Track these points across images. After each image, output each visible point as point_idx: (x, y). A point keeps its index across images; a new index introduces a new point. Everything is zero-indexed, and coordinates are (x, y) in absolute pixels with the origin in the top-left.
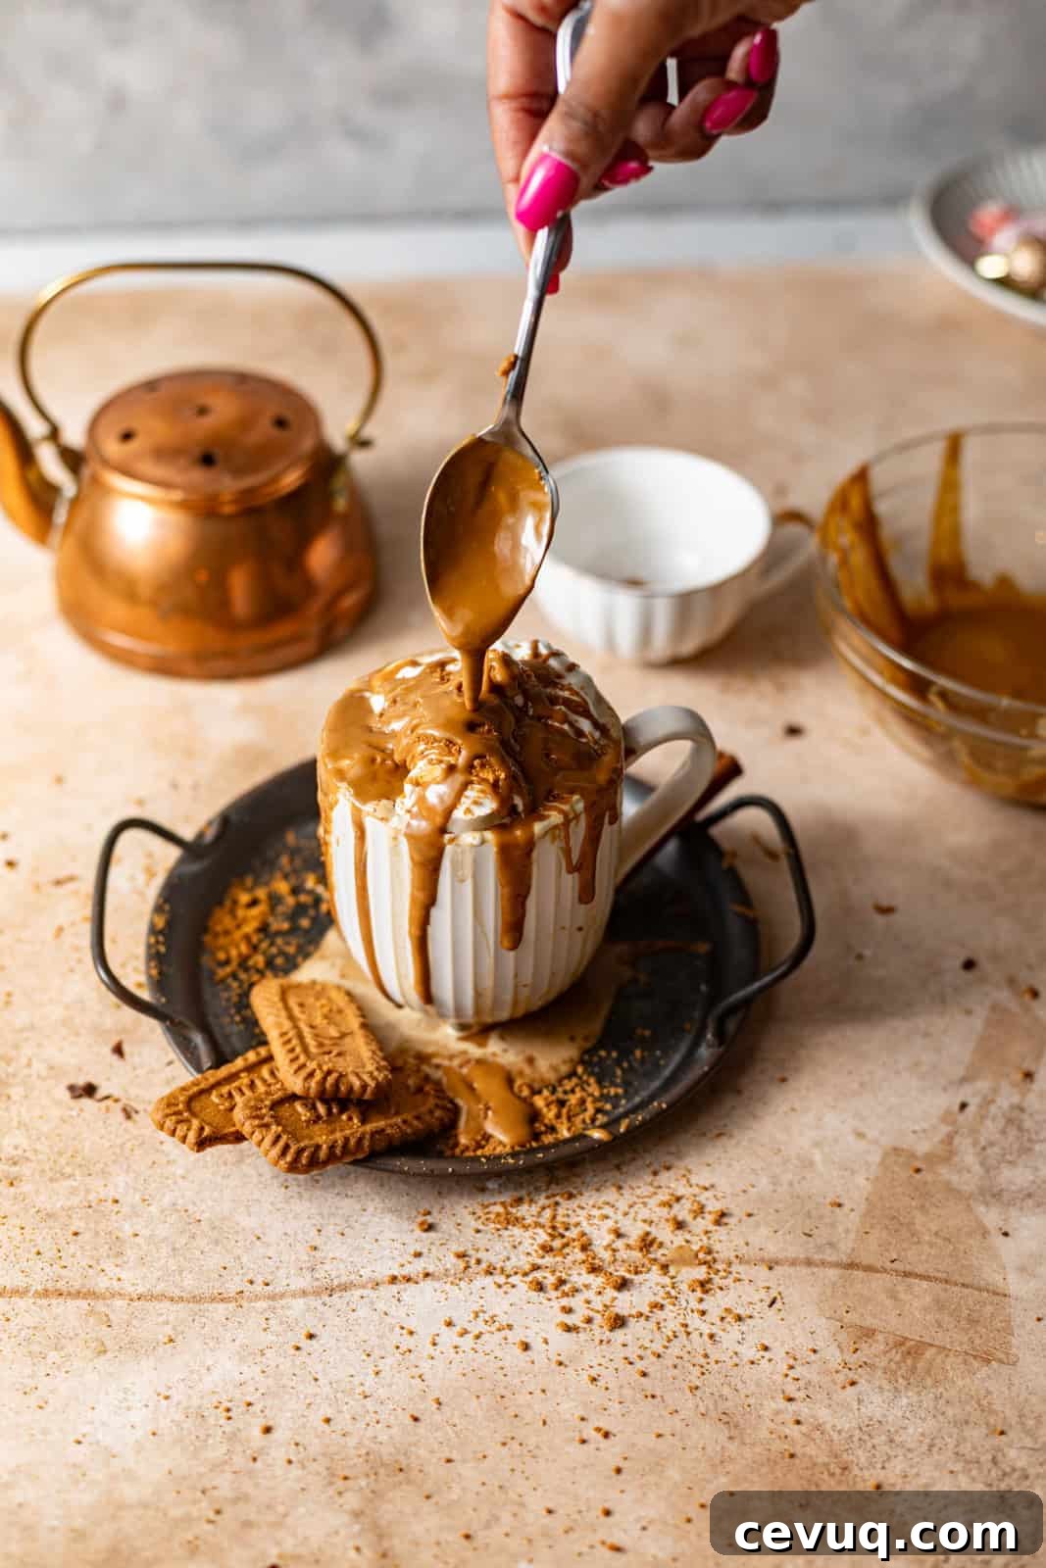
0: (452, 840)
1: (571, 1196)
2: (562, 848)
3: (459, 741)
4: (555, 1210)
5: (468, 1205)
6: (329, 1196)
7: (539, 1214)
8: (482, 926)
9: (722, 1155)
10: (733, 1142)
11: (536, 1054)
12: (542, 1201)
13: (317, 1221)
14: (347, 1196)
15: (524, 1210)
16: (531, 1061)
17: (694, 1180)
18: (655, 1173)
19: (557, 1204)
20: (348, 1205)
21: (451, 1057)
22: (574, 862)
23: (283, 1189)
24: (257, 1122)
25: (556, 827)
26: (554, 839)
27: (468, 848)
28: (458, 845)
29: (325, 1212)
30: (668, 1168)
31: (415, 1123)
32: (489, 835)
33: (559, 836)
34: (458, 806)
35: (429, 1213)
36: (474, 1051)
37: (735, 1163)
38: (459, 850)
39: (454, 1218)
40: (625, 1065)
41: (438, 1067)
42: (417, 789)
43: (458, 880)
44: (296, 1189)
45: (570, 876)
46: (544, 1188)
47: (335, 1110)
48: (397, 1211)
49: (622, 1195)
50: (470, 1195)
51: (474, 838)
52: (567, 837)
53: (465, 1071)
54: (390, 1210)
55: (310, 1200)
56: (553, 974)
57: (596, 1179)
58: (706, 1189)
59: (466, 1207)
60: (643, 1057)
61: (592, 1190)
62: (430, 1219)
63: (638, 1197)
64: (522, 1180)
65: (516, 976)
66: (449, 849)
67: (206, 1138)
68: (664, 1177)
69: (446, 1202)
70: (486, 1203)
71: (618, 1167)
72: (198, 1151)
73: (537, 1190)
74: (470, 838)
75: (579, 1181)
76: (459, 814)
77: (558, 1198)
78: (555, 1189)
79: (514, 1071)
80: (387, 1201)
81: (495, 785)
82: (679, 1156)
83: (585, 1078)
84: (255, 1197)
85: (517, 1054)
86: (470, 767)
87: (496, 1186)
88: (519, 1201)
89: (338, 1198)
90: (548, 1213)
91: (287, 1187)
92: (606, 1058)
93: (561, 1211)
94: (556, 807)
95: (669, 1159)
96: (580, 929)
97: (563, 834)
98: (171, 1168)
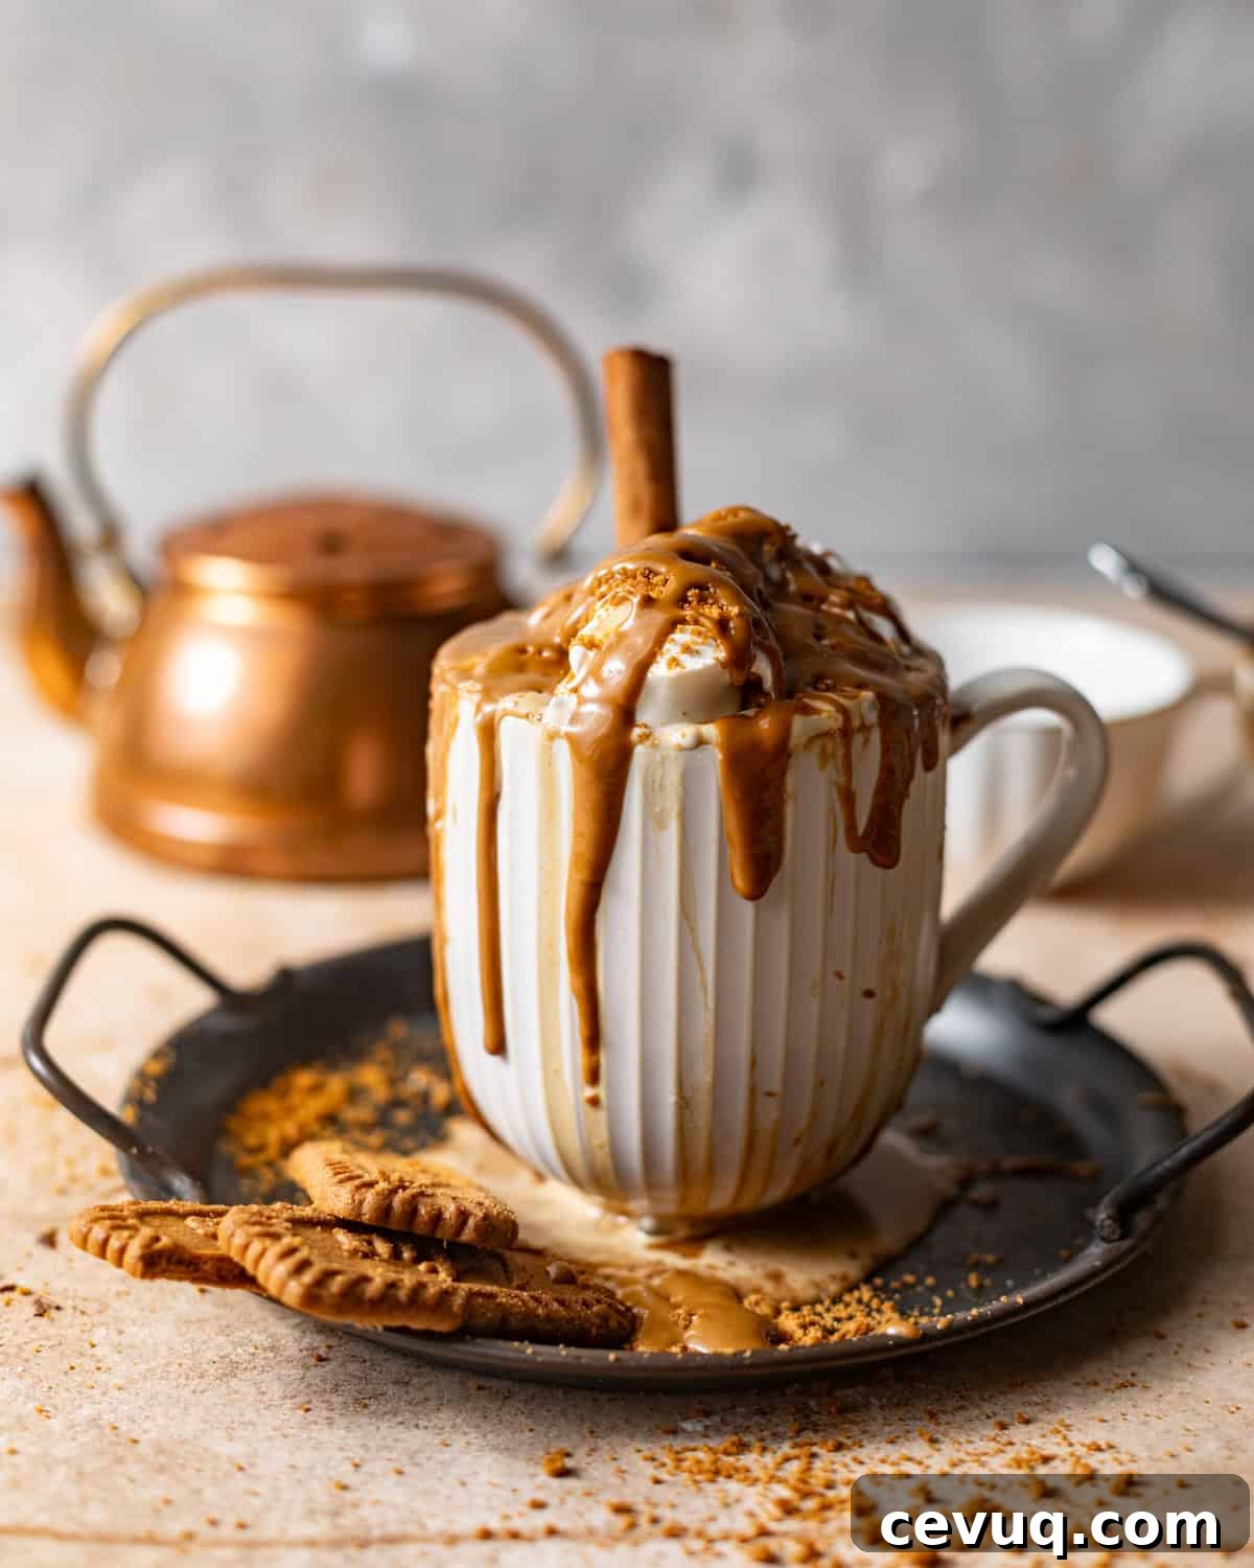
0: (645, 737)
1: (839, 1447)
2: (836, 784)
3: (663, 569)
4: (810, 1463)
5: (641, 1448)
6: (384, 1426)
7: (779, 1466)
8: (693, 930)
9: (1132, 1411)
10: (1151, 1395)
11: (784, 1269)
12: (786, 1448)
13: (358, 1454)
14: (417, 1426)
15: (749, 1459)
16: (777, 1277)
17: (1074, 1436)
18: (1003, 1427)
19: (813, 1455)
20: (413, 1438)
21: (632, 1268)
22: (861, 830)
23: (301, 1412)
24: (257, 1229)
25: (826, 734)
26: (824, 757)
27: (673, 753)
28: (655, 746)
29: (372, 1444)
30: (1027, 1422)
31: (555, 1305)
32: (711, 731)
33: (833, 756)
34: (659, 658)
35: (568, 1455)
36: (673, 1260)
37: (1154, 1421)
38: (658, 758)
39: (615, 1464)
40: (950, 1293)
41: (607, 1278)
42: (591, 654)
43: (653, 821)
44: (325, 1414)
45: (852, 857)
46: (790, 1434)
47: (406, 1255)
48: (507, 1449)
49: (939, 1450)
50: (650, 1435)
51: (684, 736)
52: (848, 766)
53: (656, 1282)
54: (495, 1448)
55: (348, 1429)
56: (820, 1083)
57: (887, 1429)
58: (1099, 1449)
59: (639, 1451)
60: (981, 1286)
61: (880, 1442)
62: (569, 1463)
63: (968, 1454)
64: (751, 1423)
65: (753, 1064)
66: (640, 753)
67: (161, 1253)
68: (1018, 1433)
69: (601, 1443)
70: (678, 1448)
71: (932, 1415)
72: (144, 1275)
73: (778, 1437)
74: (678, 734)
75: (856, 1430)
76: (659, 671)
77: (815, 1449)
78: (808, 1435)
79: (744, 1287)
80: (490, 1436)
81: (722, 625)
82: (1047, 1406)
83: (875, 1303)
84: (246, 1419)
85: (753, 1268)
86: (681, 600)
87: (699, 1428)
88: (742, 1447)
89: (401, 1427)
90: (794, 1467)
91: (308, 1410)
92: (912, 1286)
93: (818, 1464)
94: (827, 697)
95: (1029, 1411)
96: (869, 994)
97: (840, 753)
98: (102, 1377)
